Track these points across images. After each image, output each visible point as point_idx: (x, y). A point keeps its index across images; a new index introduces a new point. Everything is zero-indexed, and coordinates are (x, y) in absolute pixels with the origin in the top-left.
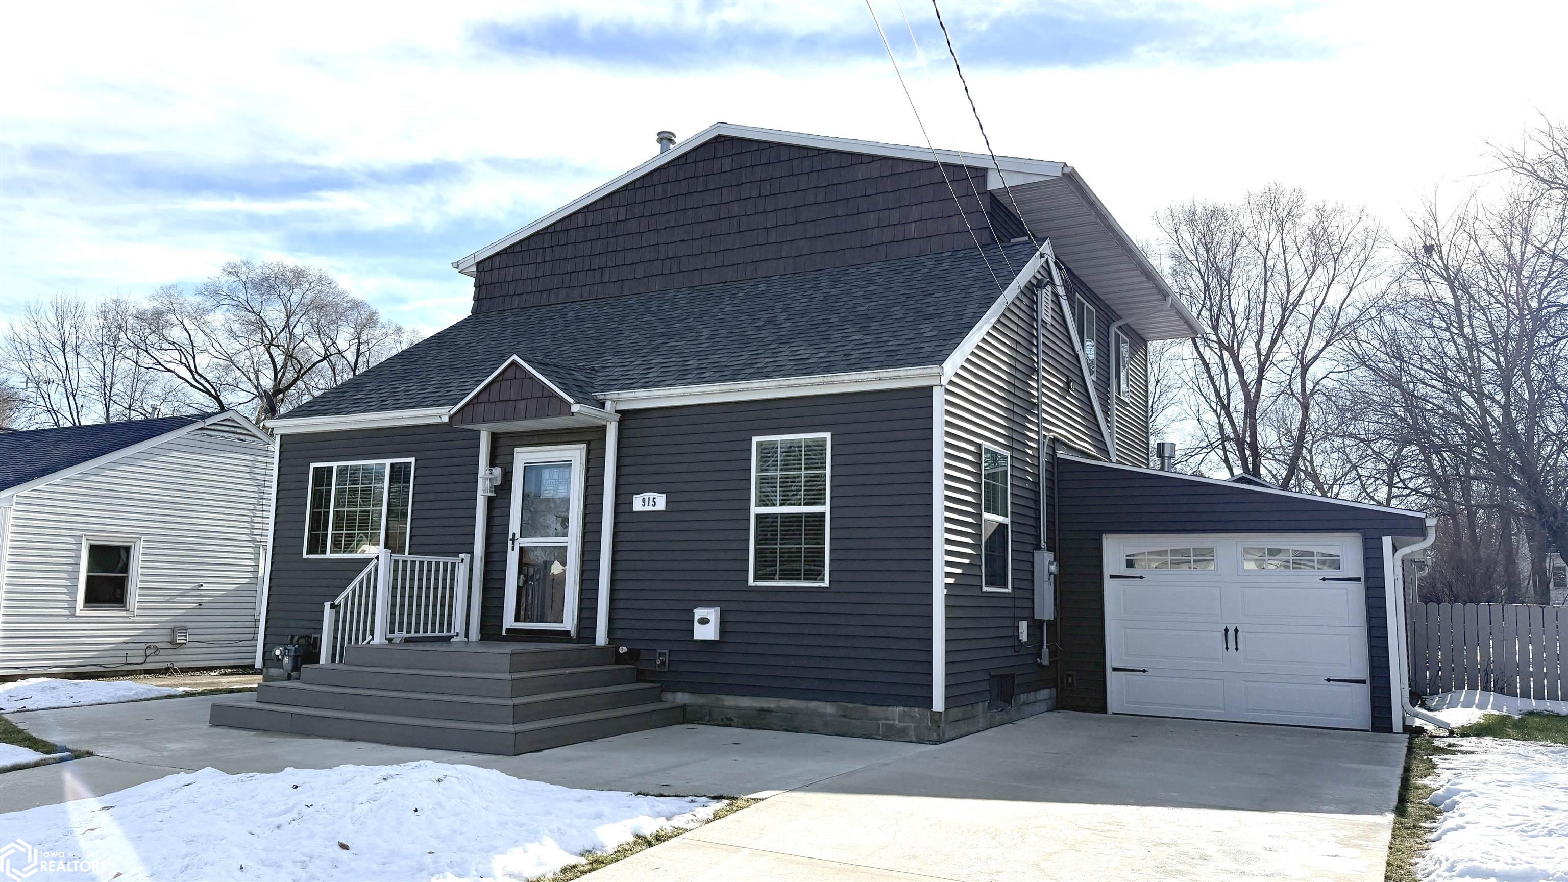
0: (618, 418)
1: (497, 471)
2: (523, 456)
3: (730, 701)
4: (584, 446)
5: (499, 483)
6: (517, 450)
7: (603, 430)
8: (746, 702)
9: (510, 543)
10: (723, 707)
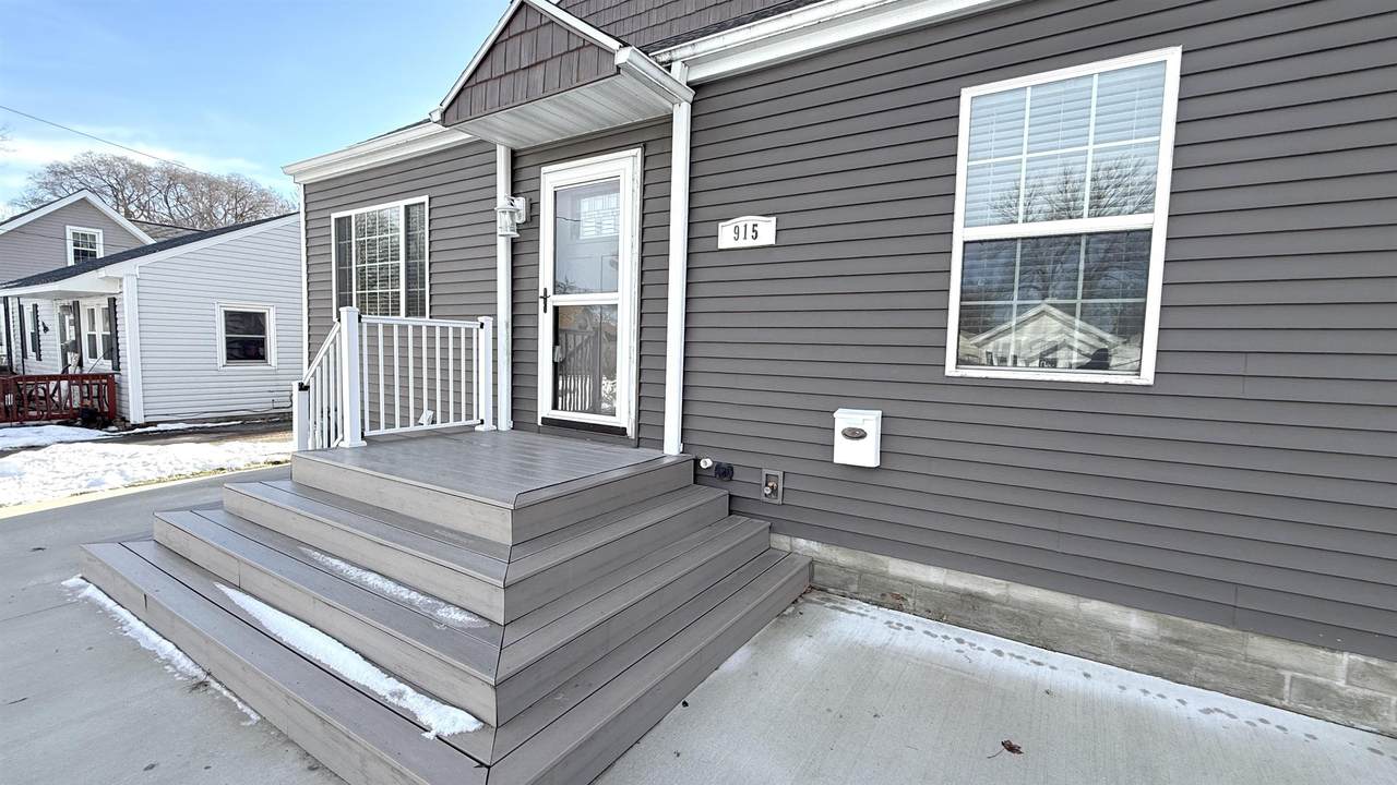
0: (691, 98)
1: (520, 203)
2: (553, 177)
3: (898, 568)
4: (638, 151)
5: (523, 219)
6: (544, 169)
7: (668, 120)
8: (934, 576)
9: (541, 301)
10: (884, 575)
